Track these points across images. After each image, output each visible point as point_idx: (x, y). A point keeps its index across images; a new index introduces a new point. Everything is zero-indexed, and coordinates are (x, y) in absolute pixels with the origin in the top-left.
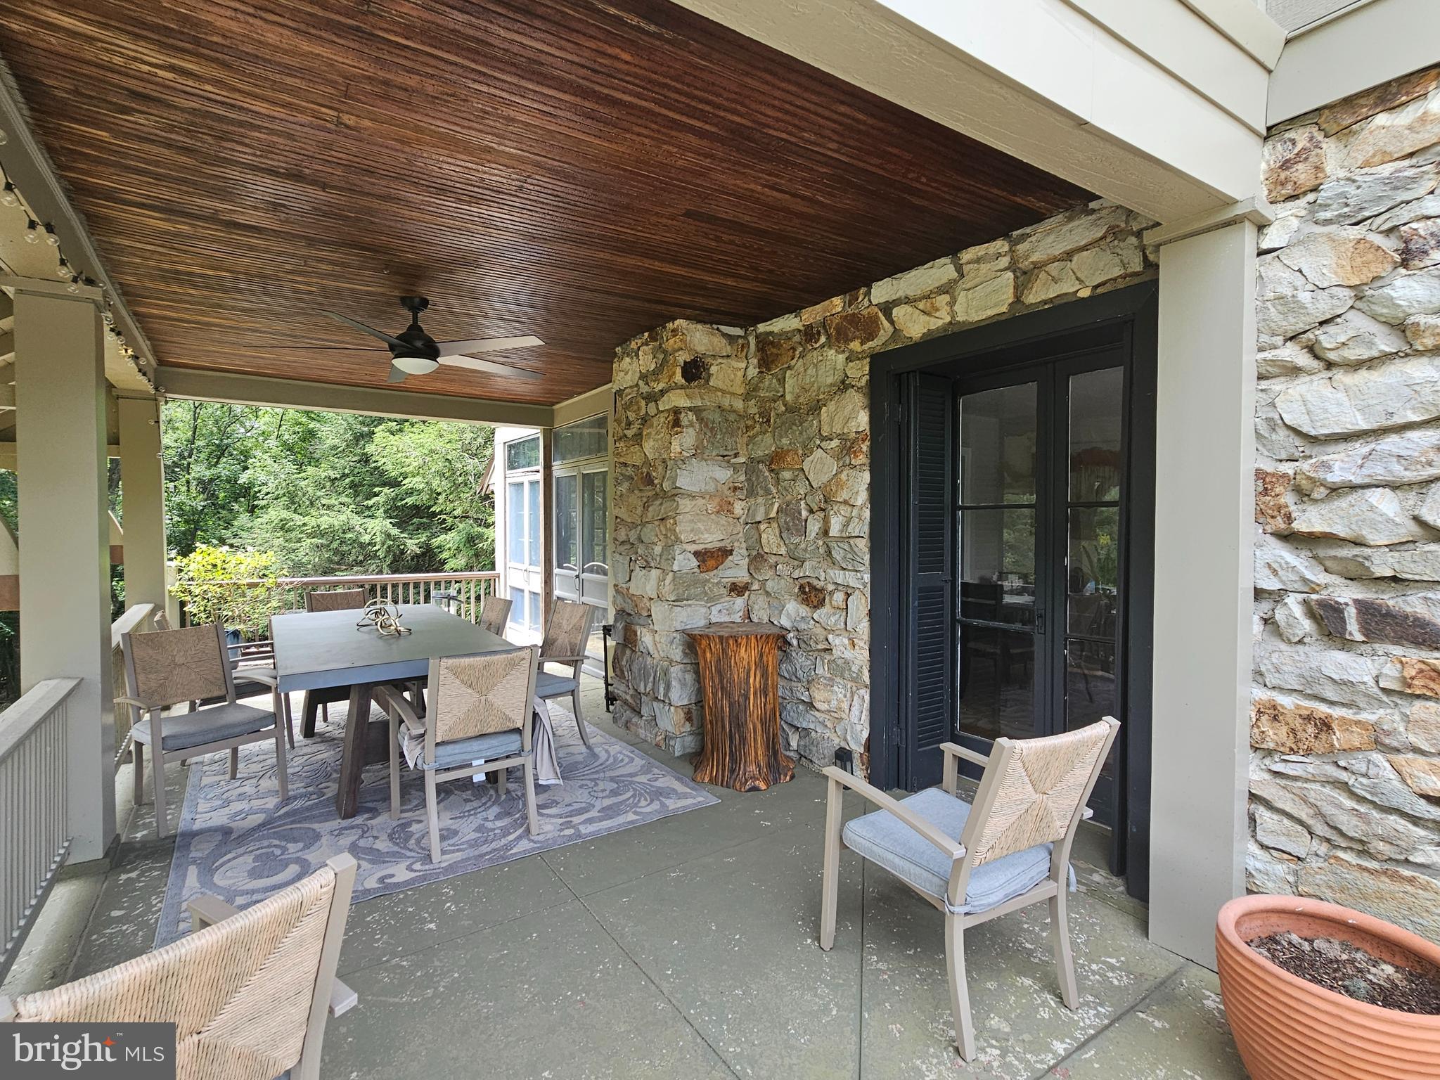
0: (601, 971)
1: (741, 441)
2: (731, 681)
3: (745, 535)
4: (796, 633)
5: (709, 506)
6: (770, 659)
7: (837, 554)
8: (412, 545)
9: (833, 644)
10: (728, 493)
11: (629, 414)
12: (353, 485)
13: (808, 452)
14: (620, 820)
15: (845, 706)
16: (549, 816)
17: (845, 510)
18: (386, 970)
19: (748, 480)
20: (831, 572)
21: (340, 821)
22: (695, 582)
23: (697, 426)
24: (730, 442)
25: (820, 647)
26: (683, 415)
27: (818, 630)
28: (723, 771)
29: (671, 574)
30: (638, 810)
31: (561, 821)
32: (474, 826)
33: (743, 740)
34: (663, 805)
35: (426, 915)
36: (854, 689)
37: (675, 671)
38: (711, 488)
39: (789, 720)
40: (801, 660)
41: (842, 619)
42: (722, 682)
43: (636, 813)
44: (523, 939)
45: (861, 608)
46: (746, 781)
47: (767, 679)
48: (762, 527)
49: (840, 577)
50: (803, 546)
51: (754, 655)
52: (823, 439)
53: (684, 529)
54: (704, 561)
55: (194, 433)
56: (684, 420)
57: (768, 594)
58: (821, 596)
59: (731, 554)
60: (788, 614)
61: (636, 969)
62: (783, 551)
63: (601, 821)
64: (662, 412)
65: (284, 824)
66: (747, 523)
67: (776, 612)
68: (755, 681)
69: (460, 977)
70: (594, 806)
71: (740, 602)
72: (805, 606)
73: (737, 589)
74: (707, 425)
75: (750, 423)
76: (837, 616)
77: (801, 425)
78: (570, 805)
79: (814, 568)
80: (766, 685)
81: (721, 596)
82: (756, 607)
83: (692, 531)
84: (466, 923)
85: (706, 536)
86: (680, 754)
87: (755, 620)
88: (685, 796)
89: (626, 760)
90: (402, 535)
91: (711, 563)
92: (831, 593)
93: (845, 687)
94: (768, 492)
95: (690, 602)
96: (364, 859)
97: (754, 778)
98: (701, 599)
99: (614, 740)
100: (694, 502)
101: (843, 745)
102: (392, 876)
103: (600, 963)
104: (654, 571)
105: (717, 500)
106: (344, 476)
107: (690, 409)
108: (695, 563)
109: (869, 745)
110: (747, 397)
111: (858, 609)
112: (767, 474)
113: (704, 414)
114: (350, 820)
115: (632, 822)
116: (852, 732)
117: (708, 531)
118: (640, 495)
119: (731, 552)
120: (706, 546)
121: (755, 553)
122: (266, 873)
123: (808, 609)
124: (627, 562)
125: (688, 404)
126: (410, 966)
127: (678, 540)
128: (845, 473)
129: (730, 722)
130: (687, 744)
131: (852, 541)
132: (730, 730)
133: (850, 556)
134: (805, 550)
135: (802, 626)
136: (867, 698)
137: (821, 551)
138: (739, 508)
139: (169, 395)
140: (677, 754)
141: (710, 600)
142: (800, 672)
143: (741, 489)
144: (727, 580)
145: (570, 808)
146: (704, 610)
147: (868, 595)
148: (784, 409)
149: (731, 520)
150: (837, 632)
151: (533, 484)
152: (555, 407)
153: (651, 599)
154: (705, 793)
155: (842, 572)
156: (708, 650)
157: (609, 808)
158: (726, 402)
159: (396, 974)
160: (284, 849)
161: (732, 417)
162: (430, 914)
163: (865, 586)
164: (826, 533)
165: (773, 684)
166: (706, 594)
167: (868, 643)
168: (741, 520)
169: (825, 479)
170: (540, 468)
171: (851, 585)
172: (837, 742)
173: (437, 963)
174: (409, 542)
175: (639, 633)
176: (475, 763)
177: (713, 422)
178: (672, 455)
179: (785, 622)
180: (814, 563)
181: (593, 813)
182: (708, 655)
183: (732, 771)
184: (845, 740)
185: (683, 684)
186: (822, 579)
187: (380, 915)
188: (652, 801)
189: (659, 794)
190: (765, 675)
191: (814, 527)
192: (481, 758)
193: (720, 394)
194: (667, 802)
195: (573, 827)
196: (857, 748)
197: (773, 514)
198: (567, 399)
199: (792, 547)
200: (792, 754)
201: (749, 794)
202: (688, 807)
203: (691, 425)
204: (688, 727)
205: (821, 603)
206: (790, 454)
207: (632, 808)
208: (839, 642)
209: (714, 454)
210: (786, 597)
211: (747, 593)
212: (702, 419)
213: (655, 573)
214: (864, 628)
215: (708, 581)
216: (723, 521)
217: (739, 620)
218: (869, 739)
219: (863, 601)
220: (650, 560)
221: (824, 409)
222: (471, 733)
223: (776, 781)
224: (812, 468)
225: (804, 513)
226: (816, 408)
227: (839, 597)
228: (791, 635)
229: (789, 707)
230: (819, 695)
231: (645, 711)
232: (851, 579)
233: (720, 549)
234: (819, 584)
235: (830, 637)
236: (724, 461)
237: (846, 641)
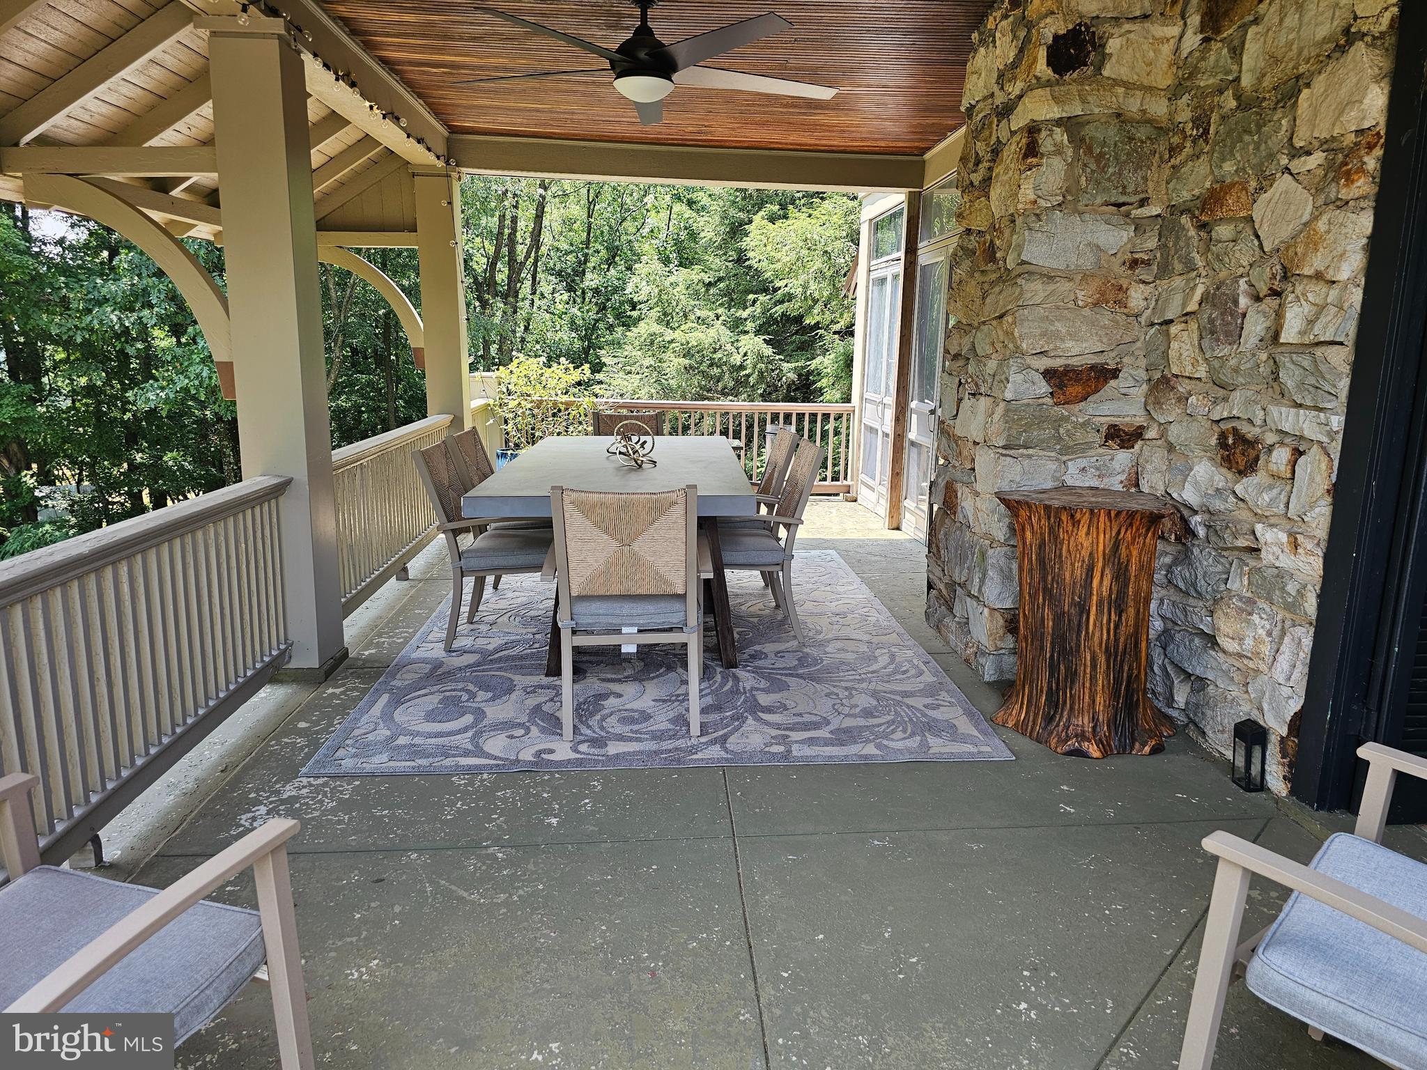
0: (700, 941)
1: (1156, 175)
2: (1059, 579)
3: (1147, 343)
4: (1207, 516)
5: (1080, 294)
6: (1135, 553)
7: (1289, 378)
8: (789, 370)
9: (1262, 540)
10: (1121, 270)
11: (978, 144)
12: (728, 293)
13: (1265, 182)
14: (853, 749)
15: (1266, 650)
16: (767, 723)
17: (1315, 292)
18: (479, 857)
19: (1163, 247)
20: (1274, 410)
21: (543, 677)
22: (1040, 420)
23: (1070, 152)
24: (1132, 179)
25: (1242, 542)
26: (1044, 134)
27: (1244, 515)
28: (1036, 715)
29: (1002, 405)
30: (885, 742)
31: (775, 732)
32: (671, 715)
33: (1072, 675)
34: (925, 745)
35: (557, 806)
36: (1288, 623)
37: (996, 556)
38: (1087, 262)
39: (1177, 659)
40: (1205, 560)
41: (1283, 497)
42: (1044, 579)
43: (878, 746)
44: (638, 868)
45: (1318, 479)
46: (1068, 738)
47: (1126, 585)
48: (1174, 329)
49: (1287, 419)
50: (1233, 362)
51: (1103, 542)
52: (1296, 153)
53: (1028, 335)
54: (1061, 386)
55: (589, 234)
56: (1046, 143)
57: (1171, 448)
58: (1253, 453)
59: (1116, 377)
60: (1196, 483)
61: (745, 955)
62: (1202, 372)
63: (826, 745)
64: (1016, 132)
65: (490, 670)
66: (1152, 325)
67: (1179, 477)
68: (1103, 584)
69: (543, 890)
70: (828, 723)
71: (1123, 458)
72: (1224, 471)
73: (1121, 436)
74: (1089, 150)
75: (1176, 140)
76: (1275, 491)
77: (1259, 131)
78: (800, 715)
79: (1248, 402)
80: (1122, 594)
81: (1089, 446)
82: (1149, 467)
83: (1043, 335)
84: (592, 828)
85: (1069, 344)
86: (992, 679)
87: (1145, 489)
88: (965, 739)
89: (913, 672)
90: (777, 357)
91: (1074, 390)
92: (1270, 449)
93: (1271, 618)
94: (1190, 267)
95: (1031, 451)
96: (537, 725)
97: (1082, 736)
98: (1048, 448)
99: (912, 642)
100: (1051, 287)
101: (1255, 715)
102: (551, 751)
103: (708, 929)
104: (982, 399)
105: (1095, 284)
106: (720, 279)
107: (1059, 122)
108: (1043, 387)
109: (1297, 724)
110: (1174, 94)
111: (1312, 480)
112: (1192, 232)
113: (1089, 131)
114: (552, 679)
115: (866, 757)
116: (1272, 697)
117: (1073, 336)
118: (982, 279)
119: (1115, 373)
120: (1069, 362)
121: (1157, 375)
122: (439, 718)
123: (1230, 475)
124: (955, 387)
125: (1056, 112)
126: (503, 860)
127: (1019, 352)
128: (1325, 218)
129: (1053, 643)
130: (1006, 667)
131: (1319, 352)
132: (1052, 656)
133: (1312, 380)
134: (1236, 370)
135: (1218, 505)
136: (1308, 643)
137: (1265, 370)
138: (1137, 297)
139: (464, 170)
140: (987, 678)
141: (1066, 450)
142: (1201, 583)
143: (1148, 263)
144: (1103, 420)
145: (799, 719)
146: (1053, 466)
147: (1336, 456)
148: (1233, 104)
149: (1121, 318)
150: (1272, 520)
151: (895, 277)
152: (927, 156)
153: (975, 443)
154: (997, 741)
155: (1293, 411)
156: (1027, 526)
157: (847, 731)
158: (1133, 105)
159: (484, 864)
160: (473, 696)
161: (1142, 133)
162: (561, 806)
163: (1331, 435)
164: (1275, 336)
165: (1137, 593)
166: (1060, 439)
167: (1324, 545)
168: (1143, 320)
169: (1285, 232)
170: (902, 254)
171: (1307, 434)
172: (1245, 710)
173: (531, 867)
174: (786, 366)
175: (959, 494)
176: (625, 630)
177: (1104, 144)
178: (1020, 206)
179: (1189, 495)
180: (1249, 393)
181: (823, 733)
182: (1028, 534)
183: (1049, 719)
184: (1260, 709)
185: (1006, 577)
186: (1258, 422)
187: (513, 793)
188: (913, 734)
189: (932, 727)
190: (1121, 575)
191: (1256, 327)
192: (632, 625)
193: (1121, 90)
194: (932, 740)
195: (785, 744)
196: (1278, 727)
197: (1193, 306)
198: (939, 141)
199: (1216, 364)
200: (1175, 714)
201: (1068, 759)
202: (960, 755)
203: (1059, 151)
204: (1009, 642)
205: (1249, 468)
206: (1234, 191)
207: (877, 737)
208: (1272, 538)
209: (1099, 201)
210: (1198, 452)
211: (1140, 442)
212: (1082, 140)
213: (983, 402)
214: (1320, 517)
215: (1066, 419)
216: (1105, 318)
217: (1120, 488)
218: (1298, 717)
219: (1323, 466)
220: (980, 382)
221: (1305, 93)
222: (615, 591)
223: (1124, 750)
224: (1269, 213)
225: (1243, 301)
226: (1289, 92)
227: (1281, 456)
228: (1198, 518)
229: (1178, 637)
230: (1226, 626)
231: (958, 609)
232: (1306, 424)
233: (1093, 367)
234: (1250, 432)
235: (1259, 528)
236: (1119, 213)
237: (1283, 537)
